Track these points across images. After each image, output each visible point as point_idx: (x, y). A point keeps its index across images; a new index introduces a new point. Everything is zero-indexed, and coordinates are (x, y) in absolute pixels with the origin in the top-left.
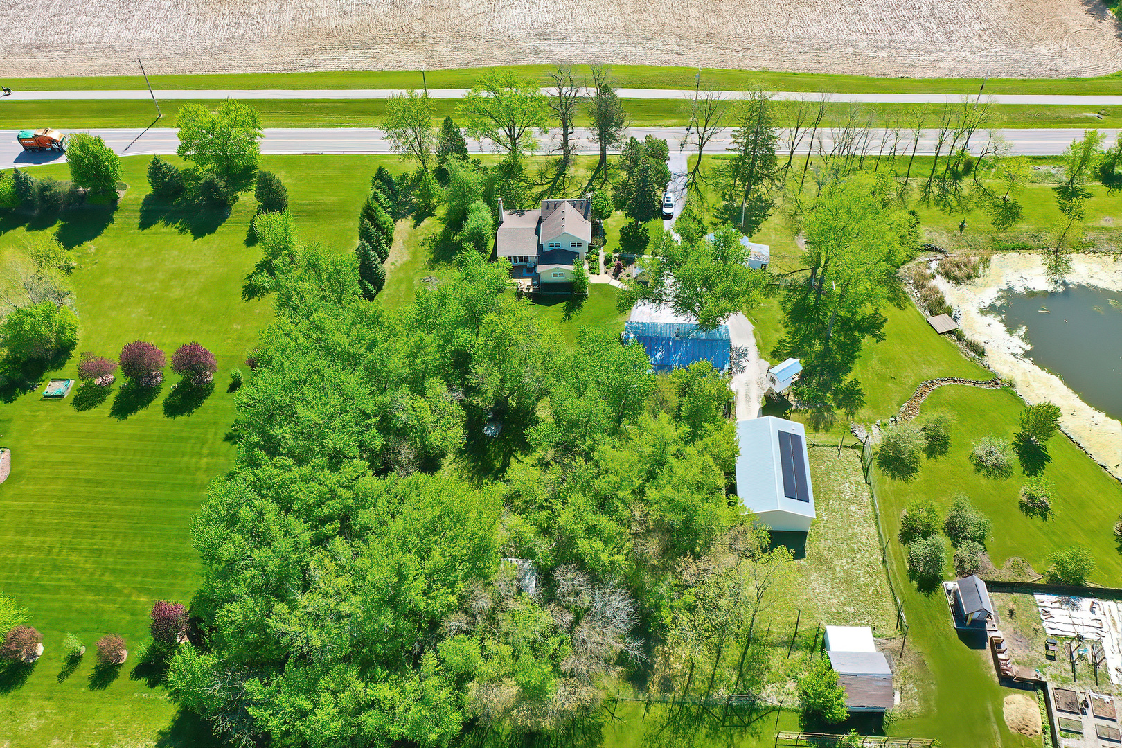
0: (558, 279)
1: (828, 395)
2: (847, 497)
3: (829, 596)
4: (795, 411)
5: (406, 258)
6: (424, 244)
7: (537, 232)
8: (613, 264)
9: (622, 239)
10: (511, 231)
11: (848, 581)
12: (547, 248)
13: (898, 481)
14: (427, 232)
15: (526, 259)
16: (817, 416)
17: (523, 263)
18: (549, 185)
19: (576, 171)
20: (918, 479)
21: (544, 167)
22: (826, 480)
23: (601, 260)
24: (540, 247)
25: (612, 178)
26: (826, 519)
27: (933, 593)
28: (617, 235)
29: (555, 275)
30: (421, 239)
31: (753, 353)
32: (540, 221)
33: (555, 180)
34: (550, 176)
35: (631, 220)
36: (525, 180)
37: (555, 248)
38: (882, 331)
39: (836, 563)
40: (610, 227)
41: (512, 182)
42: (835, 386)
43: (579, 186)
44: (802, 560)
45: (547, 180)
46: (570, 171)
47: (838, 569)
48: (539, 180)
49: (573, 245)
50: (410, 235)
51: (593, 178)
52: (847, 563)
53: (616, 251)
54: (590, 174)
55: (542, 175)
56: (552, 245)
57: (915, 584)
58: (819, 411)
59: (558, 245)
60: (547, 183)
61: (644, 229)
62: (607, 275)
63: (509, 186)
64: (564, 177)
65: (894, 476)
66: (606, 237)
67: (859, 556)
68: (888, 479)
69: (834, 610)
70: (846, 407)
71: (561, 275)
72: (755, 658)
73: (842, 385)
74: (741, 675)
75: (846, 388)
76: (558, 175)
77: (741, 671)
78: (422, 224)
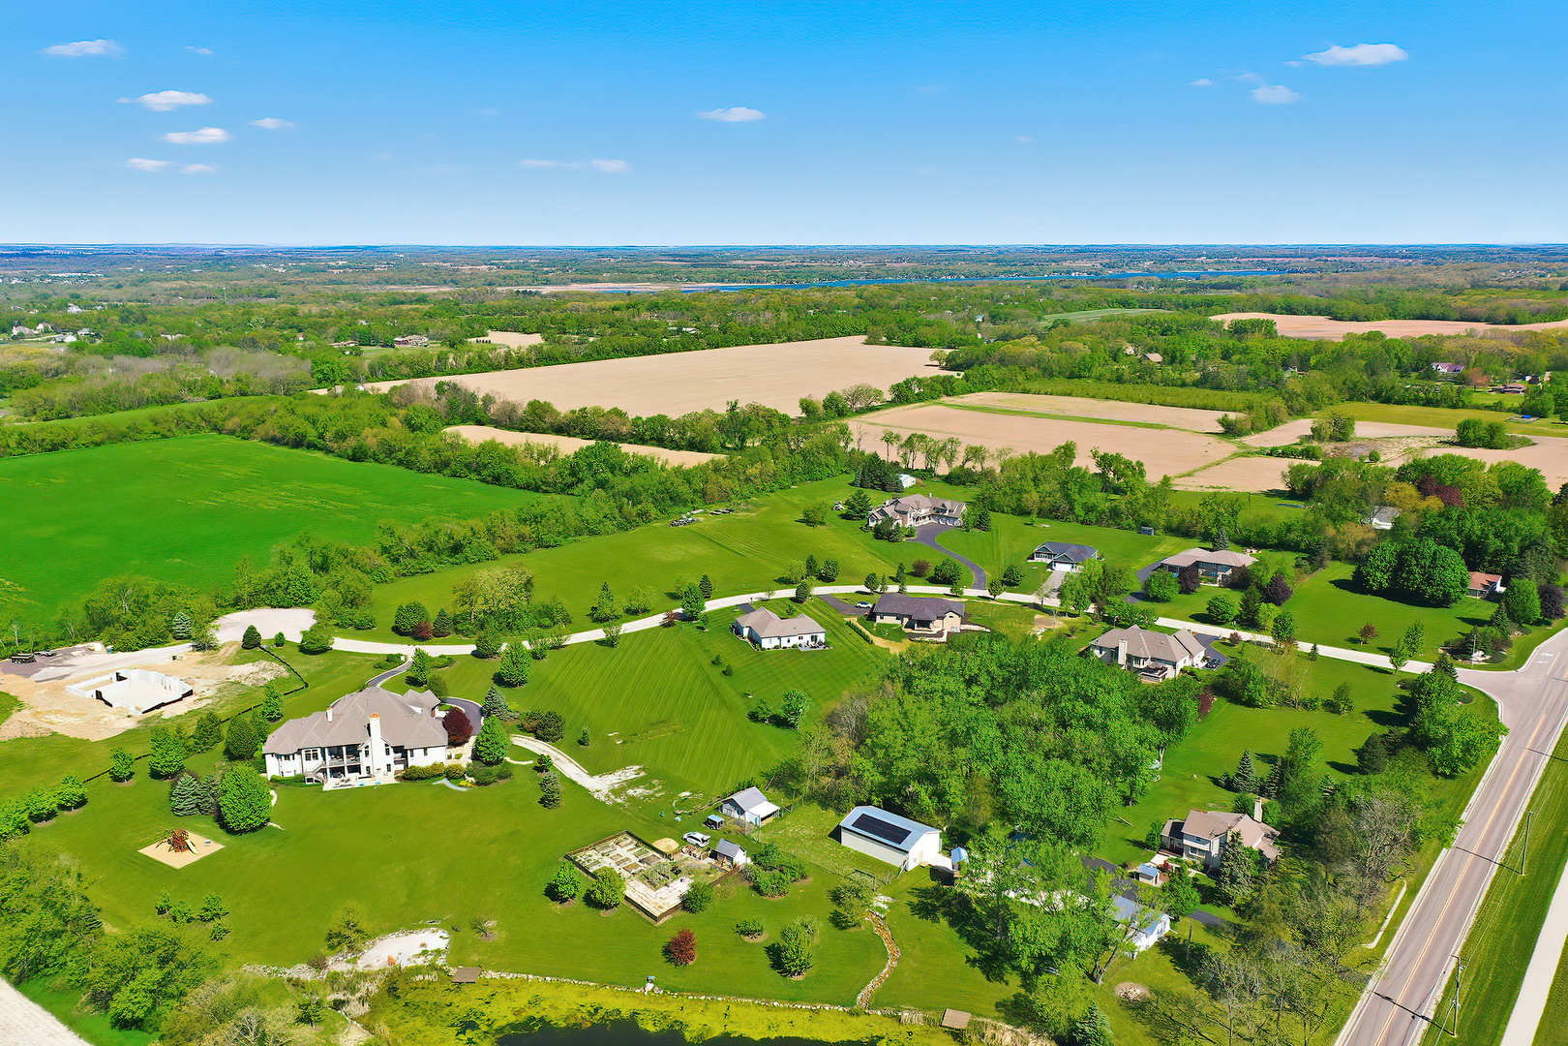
3: (796, 831)
11: (795, 840)
26: (841, 853)
38: (978, 969)
39: (811, 842)
44: (827, 834)
47: (807, 841)
52: (807, 845)
67: (805, 850)
69: (788, 828)
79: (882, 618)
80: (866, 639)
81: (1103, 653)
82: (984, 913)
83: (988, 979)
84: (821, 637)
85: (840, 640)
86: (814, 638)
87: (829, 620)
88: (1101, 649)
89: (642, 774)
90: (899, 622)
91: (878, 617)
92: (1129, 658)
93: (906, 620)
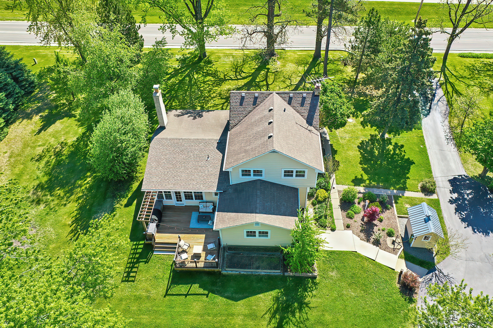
0: (257, 241)
6: (40, 158)
7: (221, 146)
8: (358, 207)
9: (364, 160)
10: (176, 143)
12: (236, 179)
14: (52, 141)
15: (199, 196)
17: (194, 202)
18: (246, 81)
19: (284, 66)
21: (240, 61)
23: (335, 200)
24: (224, 176)
25: (333, 74)
28: (355, 155)
29: (251, 234)
30: (39, 151)
32: (227, 129)
33: (254, 75)
34: (249, 68)
35: (371, 131)
36: (214, 74)
37: (252, 178)
40: (341, 141)
41: (196, 76)
43: (288, 82)
45: (243, 75)
46: (275, 65)
48: (232, 74)
49: (288, 173)
50: (26, 145)
51: (307, 73)
53: (357, 182)
54: (302, 69)
55: (237, 69)
56: (246, 173)
59: (258, 173)
60: (244, 78)
61: (396, 145)
62: (349, 232)
63: (191, 80)
64: (268, 72)
66: (337, 158)
71: (264, 234)
76: (258, 70)
78: (51, 129)
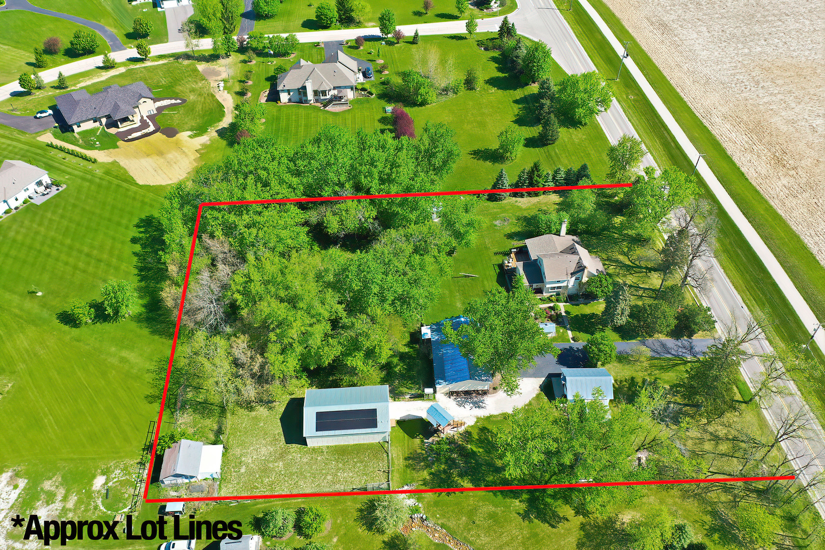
1: (443, 466)
2: (339, 474)
3: (255, 457)
4: (422, 441)
5: (524, 207)
6: (540, 211)
8: (553, 312)
11: (265, 471)
13: (356, 514)
16: (419, 458)
20: (360, 530)
22: (355, 460)
26: (319, 458)
27: (253, 528)
30: (544, 208)
31: (481, 413)
38: (536, 521)
39: (281, 463)
42: (455, 472)
44: (284, 442)
47: (276, 464)
50: (545, 203)
52: (281, 471)
57: (261, 515)
58: (425, 459)
65: (361, 510)
67: (286, 479)
68: (359, 506)
69: (243, 459)
70: (433, 480)
72: (211, 411)
73: (456, 478)
74: (200, 403)
75: (453, 481)
77: (203, 403)
79: (79, 126)
80: (85, 158)
81: (291, 93)
82: (481, 450)
83: (553, 527)
84: (46, 179)
85: (64, 171)
86: (39, 183)
87: (26, 147)
88: (289, 91)
89: (22, 483)
90: (97, 124)
91: (75, 127)
92: (316, 93)
93: (104, 120)
